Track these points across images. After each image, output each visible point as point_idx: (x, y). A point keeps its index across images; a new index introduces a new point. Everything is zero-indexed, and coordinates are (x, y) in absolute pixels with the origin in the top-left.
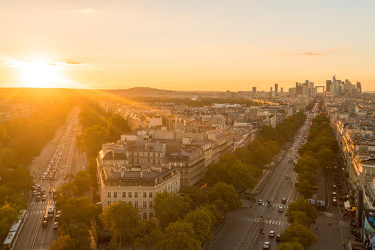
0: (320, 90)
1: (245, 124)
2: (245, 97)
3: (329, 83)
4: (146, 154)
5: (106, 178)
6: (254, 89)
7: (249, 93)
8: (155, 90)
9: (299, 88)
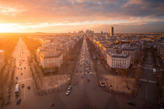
0: (85, 33)
1: (73, 41)
2: (67, 34)
3: (87, 31)
4: (51, 49)
5: (43, 56)
6: (70, 32)
7: (68, 33)
8: (43, 33)
9: (80, 32)
